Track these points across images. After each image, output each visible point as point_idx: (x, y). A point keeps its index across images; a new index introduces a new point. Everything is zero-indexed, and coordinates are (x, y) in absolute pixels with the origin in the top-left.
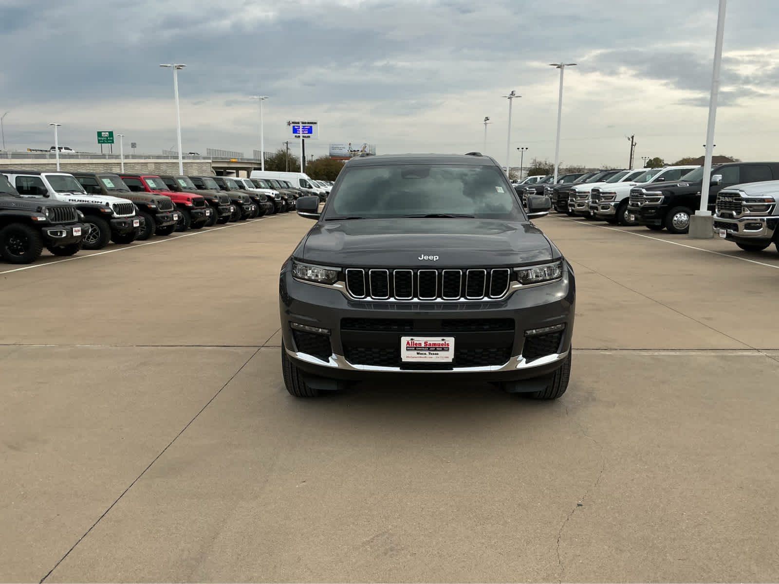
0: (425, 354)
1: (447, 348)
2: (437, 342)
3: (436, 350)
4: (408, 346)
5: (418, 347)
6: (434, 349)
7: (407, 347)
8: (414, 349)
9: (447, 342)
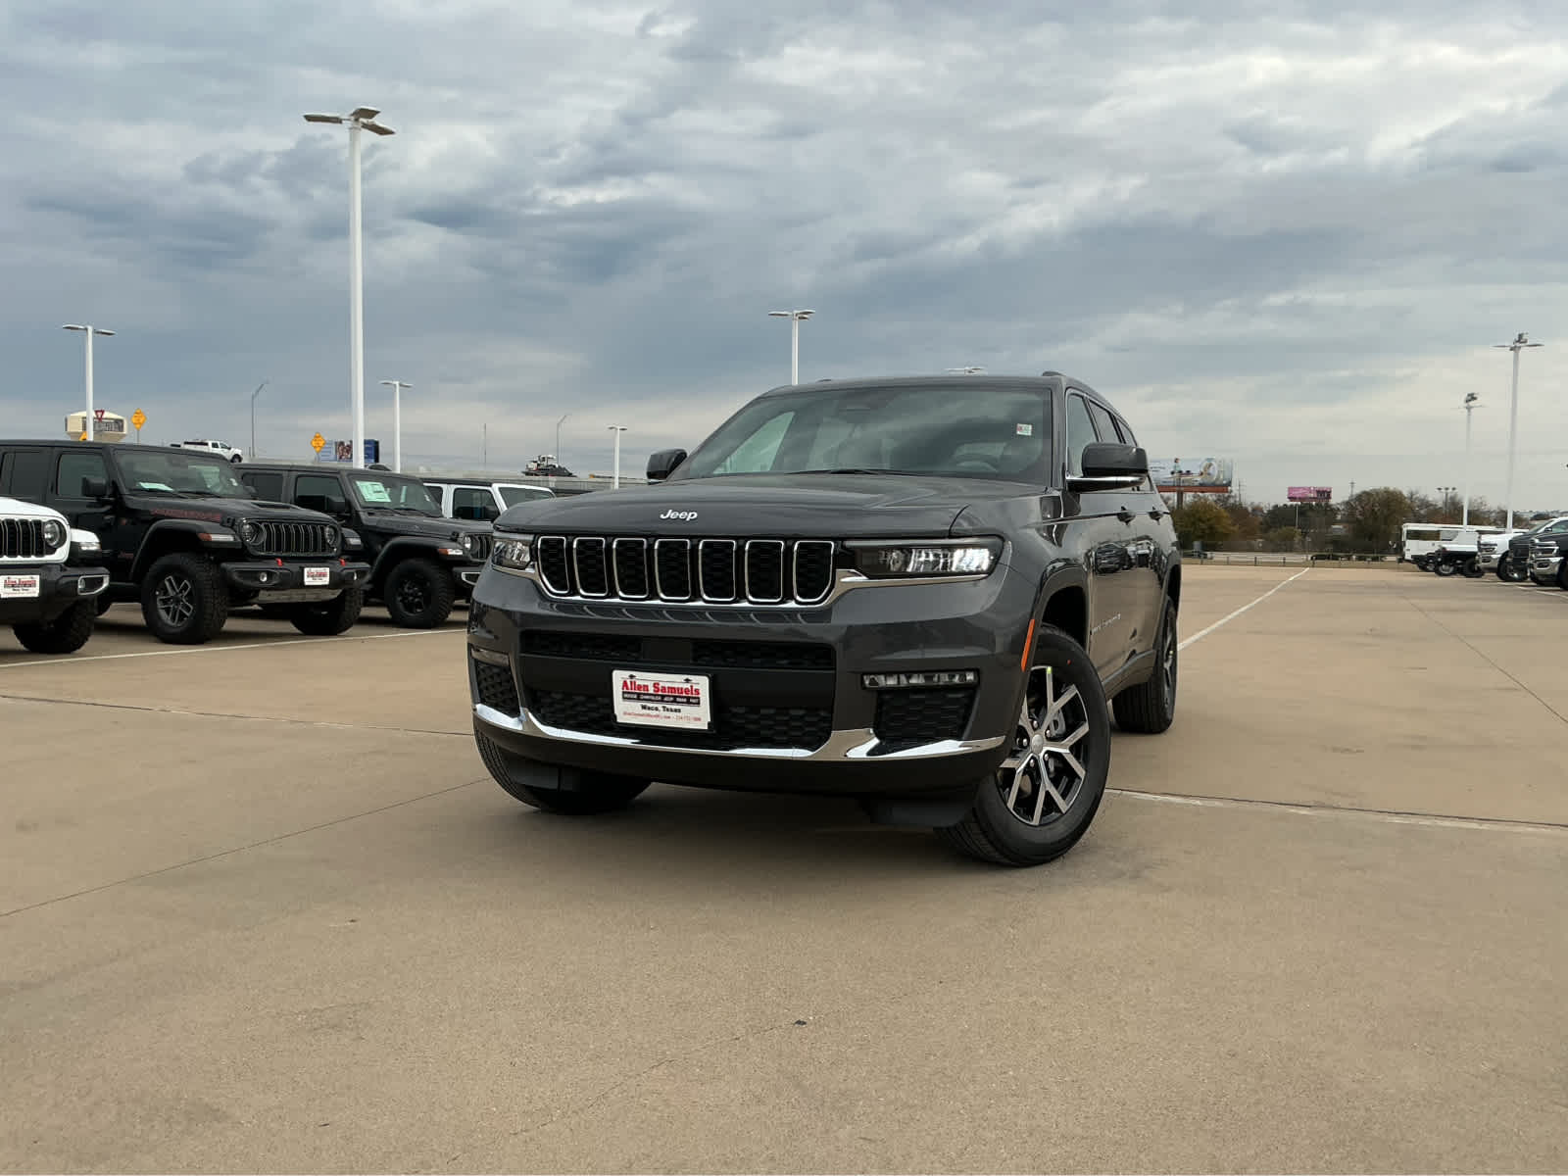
0: (657, 709)
1: (695, 698)
2: (676, 686)
3: (675, 701)
4: (625, 690)
5: (644, 694)
6: (672, 699)
7: (624, 693)
8: (635, 697)
9: (695, 687)
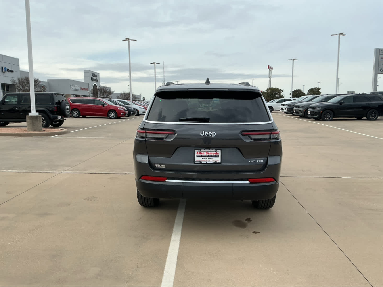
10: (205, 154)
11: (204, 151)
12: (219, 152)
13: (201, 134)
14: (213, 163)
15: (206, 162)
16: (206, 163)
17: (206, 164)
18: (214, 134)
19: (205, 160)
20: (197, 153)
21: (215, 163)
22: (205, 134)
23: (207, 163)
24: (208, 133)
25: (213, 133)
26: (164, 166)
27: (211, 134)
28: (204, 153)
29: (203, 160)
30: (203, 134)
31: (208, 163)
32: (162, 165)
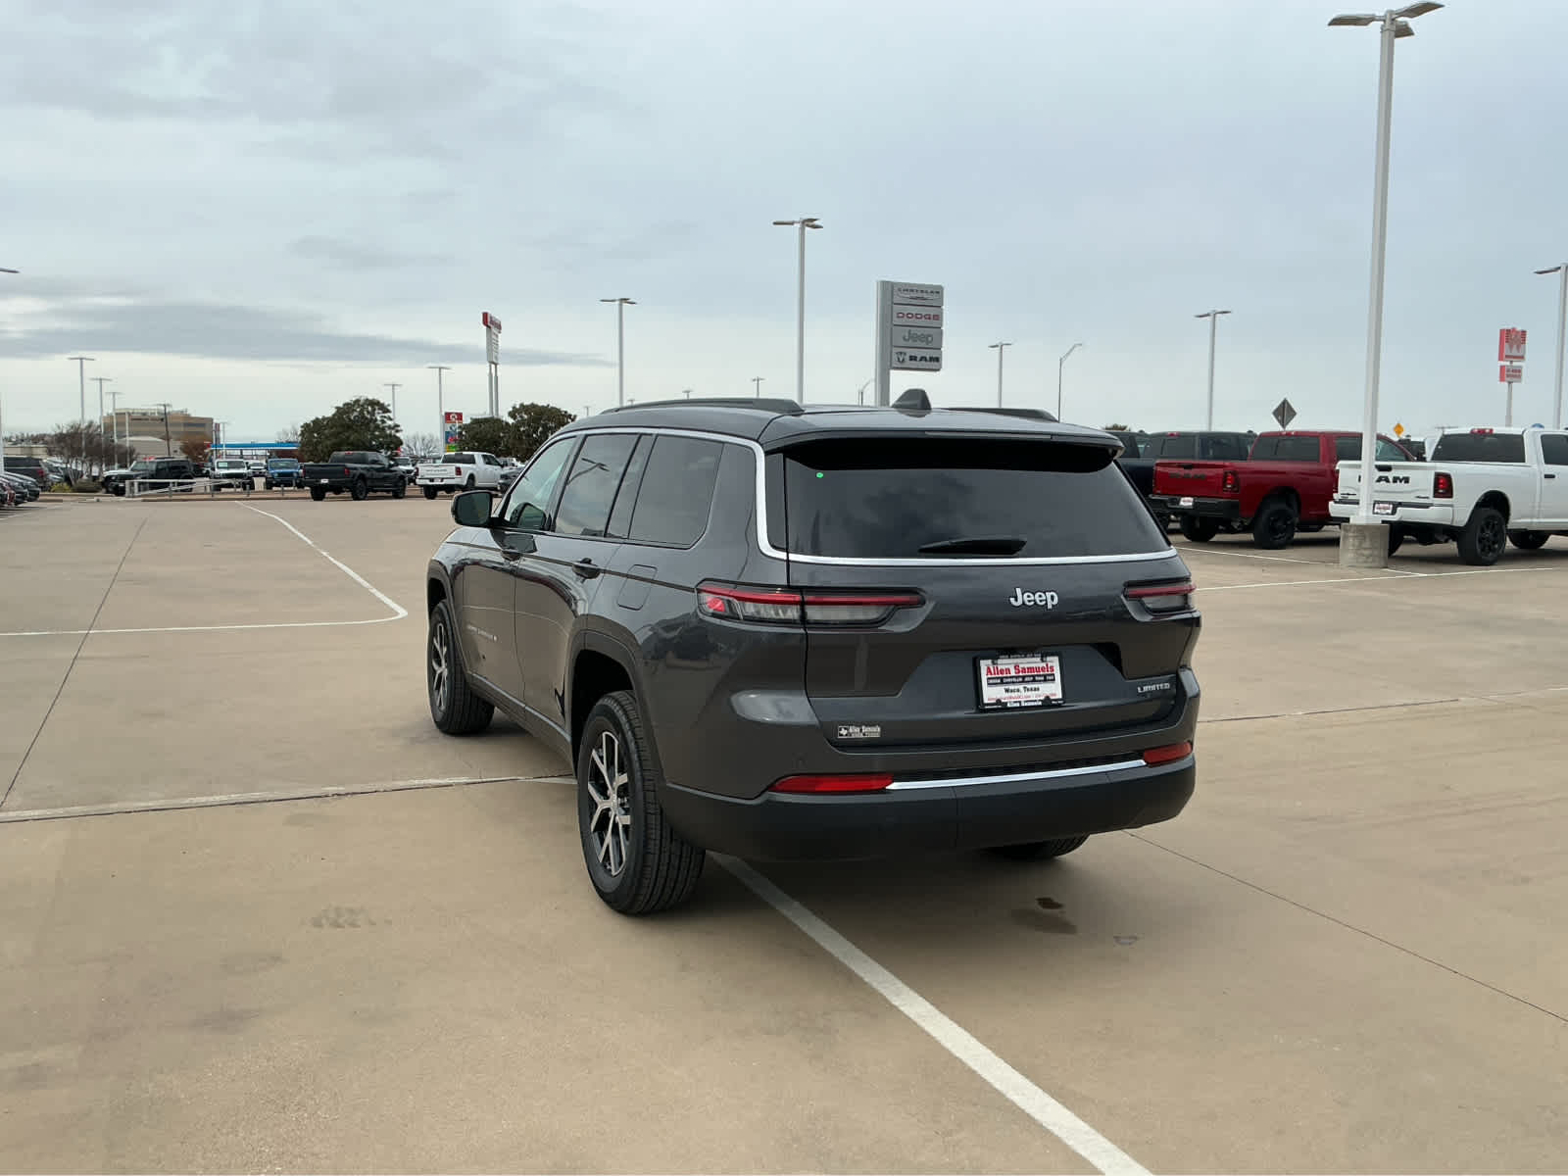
10: (1013, 674)
11: (1006, 664)
12: (1054, 662)
13: (1012, 600)
14: (1040, 703)
15: (1020, 702)
16: (1018, 705)
17: (1021, 708)
18: (1052, 598)
19: (1013, 694)
20: (989, 668)
21: (1047, 702)
22: (1022, 598)
23: (1023, 705)
24: (1034, 595)
25: (1049, 595)
26: (874, 732)
27: (1044, 598)
28: (1008, 670)
29: (1010, 694)
30: (1020, 602)
31: (1026, 704)
32: (866, 726)
